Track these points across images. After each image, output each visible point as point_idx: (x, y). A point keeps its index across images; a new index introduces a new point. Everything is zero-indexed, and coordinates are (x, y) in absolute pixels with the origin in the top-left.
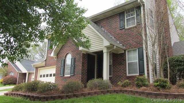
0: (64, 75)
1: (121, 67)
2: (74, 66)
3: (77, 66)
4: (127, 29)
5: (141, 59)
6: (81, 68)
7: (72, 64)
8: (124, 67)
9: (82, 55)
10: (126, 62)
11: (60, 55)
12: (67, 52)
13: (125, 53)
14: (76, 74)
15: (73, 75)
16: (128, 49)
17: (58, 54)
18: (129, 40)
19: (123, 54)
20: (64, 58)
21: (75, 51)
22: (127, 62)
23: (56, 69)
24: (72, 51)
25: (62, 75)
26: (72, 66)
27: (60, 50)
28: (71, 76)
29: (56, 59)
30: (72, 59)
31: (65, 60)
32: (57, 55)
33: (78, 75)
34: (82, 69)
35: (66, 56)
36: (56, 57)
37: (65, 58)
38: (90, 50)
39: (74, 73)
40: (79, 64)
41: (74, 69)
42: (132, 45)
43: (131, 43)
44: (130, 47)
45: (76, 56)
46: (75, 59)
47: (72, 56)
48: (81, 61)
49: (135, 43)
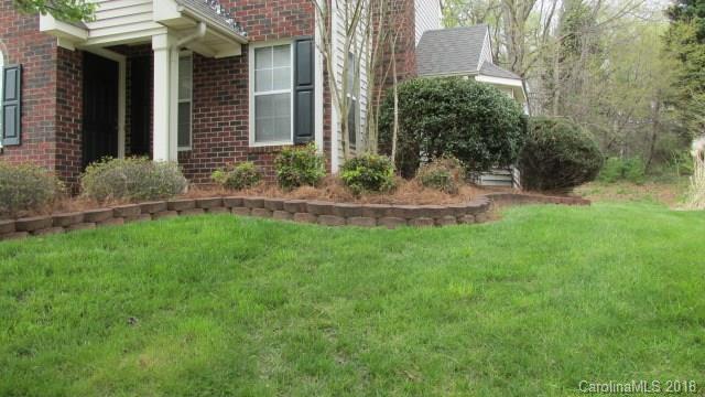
1: (227, 114)
2: (17, 102)
3: (31, 103)
5: (304, 84)
6: (52, 112)
7: (10, 95)
8: (239, 113)
9: (54, 57)
10: (246, 91)
13: (244, 56)
14: (30, 141)
15: (15, 141)
16: (257, 40)
18: (263, 6)
19: (238, 61)
21: (21, 35)
22: (252, 94)
24: (6, 36)
26: (7, 103)
28: (7, 146)
30: (5, 70)
33: (41, 141)
34: (58, 117)
38: (93, 34)
39: (21, 137)
40: (40, 95)
41: (21, 115)
42: (274, 25)
43: (270, 16)
44: (265, 32)
45: (26, 60)
46: (22, 71)
47: (5, 57)
48: (53, 84)
49: (284, 20)
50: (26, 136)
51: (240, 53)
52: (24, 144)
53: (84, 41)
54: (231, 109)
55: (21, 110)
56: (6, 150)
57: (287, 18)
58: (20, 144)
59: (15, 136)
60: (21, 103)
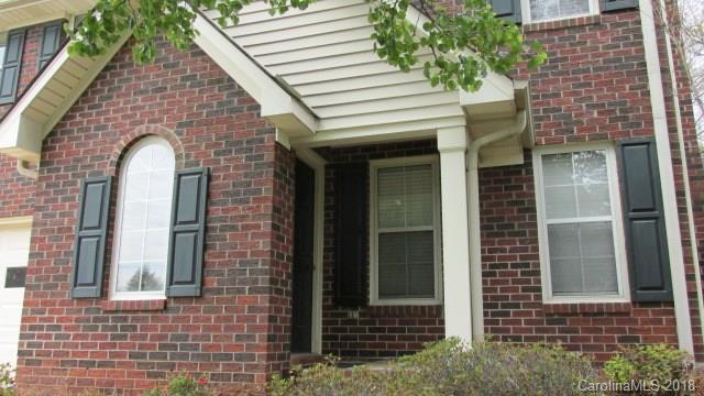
0: (104, 293)
1: (504, 251)
2: (200, 226)
3: (223, 229)
4: (542, 31)
5: (641, 206)
6: (264, 245)
7: (188, 213)
8: (526, 250)
9: (269, 156)
10: (534, 217)
11: (71, 147)
12: (138, 131)
13: (528, 165)
14: (219, 291)
15: (192, 290)
16: (550, 143)
17: (50, 142)
18: (557, 95)
19: (520, 172)
20: (109, 171)
21: (208, 123)
22: (543, 221)
23: (33, 240)
24: (180, 125)
25: (94, 291)
26: (178, 228)
27: (73, 109)
28: (177, 298)
29: (33, 175)
30: (179, 177)
31: (115, 182)
32: (45, 142)
33: (241, 291)
34: (272, 252)
35: (121, 157)
36: (35, 158)
37: (117, 172)
38: (327, 126)
39: (203, 283)
40: (243, 217)
41: (205, 247)
42: (579, 123)
43: (569, 109)
44: (563, 132)
45: (218, 162)
46: (210, 178)
47: (178, 157)
48: (266, 198)
49: (596, 115)
50: (213, 282)
51: (522, 162)
52: (207, 296)
53: (312, 134)
54: (509, 243)
55: (205, 240)
56: (172, 304)
57: (599, 113)
58: (201, 296)
59: (192, 282)
60: (206, 229)
